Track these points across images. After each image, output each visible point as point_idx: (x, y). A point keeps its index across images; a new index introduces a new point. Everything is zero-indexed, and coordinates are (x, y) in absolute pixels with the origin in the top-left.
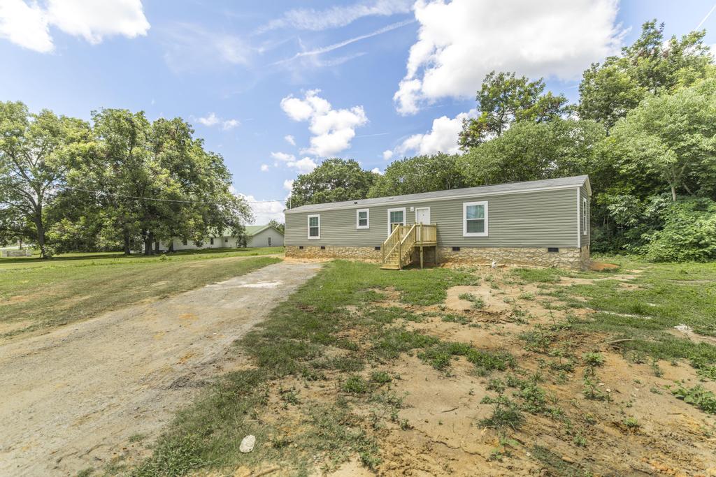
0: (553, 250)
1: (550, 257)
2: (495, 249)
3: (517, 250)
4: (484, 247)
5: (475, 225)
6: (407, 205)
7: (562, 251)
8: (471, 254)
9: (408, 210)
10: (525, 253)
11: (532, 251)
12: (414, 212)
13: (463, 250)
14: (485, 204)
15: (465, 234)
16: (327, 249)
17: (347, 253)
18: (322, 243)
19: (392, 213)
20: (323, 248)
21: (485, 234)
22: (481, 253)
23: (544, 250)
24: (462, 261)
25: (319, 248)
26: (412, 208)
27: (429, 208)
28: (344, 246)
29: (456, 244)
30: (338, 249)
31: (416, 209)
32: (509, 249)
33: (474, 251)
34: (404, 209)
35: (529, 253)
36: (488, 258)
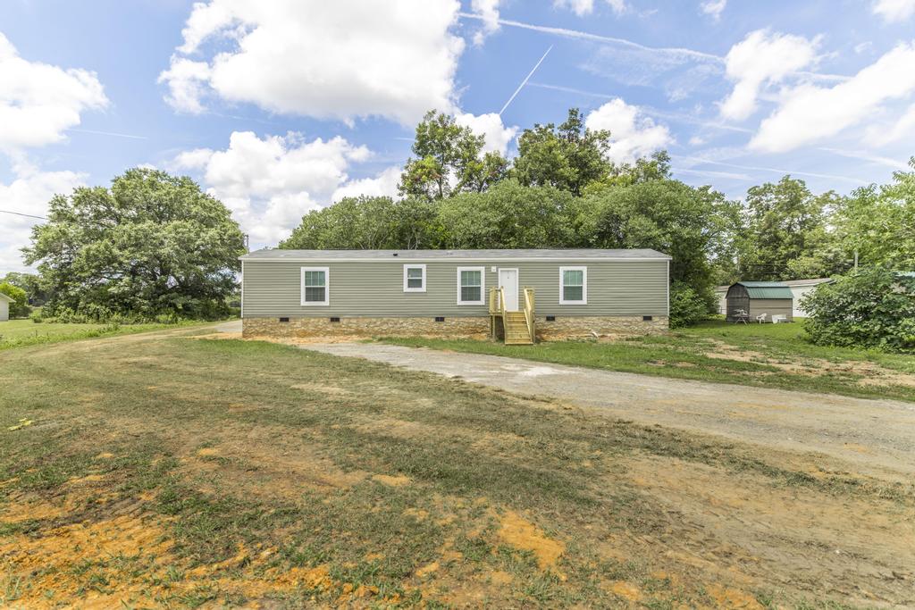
0: (648, 318)
1: (645, 325)
2: (594, 318)
3: (615, 319)
4: (582, 316)
5: (572, 292)
6: (487, 265)
7: (655, 319)
8: (568, 325)
9: (488, 270)
10: (623, 322)
11: (630, 319)
12: (497, 273)
13: (559, 320)
14: (584, 269)
15: (562, 302)
16: (344, 321)
17: (385, 327)
18: (334, 312)
19: (463, 273)
20: (335, 320)
21: (584, 301)
22: (579, 323)
23: (640, 319)
24: (557, 332)
25: (327, 321)
26: (494, 269)
27: (517, 269)
28: (379, 317)
29: (550, 313)
30: (368, 321)
31: (500, 269)
32: (608, 318)
33: (571, 320)
34: (482, 269)
35: (627, 321)
36: (586, 328)
